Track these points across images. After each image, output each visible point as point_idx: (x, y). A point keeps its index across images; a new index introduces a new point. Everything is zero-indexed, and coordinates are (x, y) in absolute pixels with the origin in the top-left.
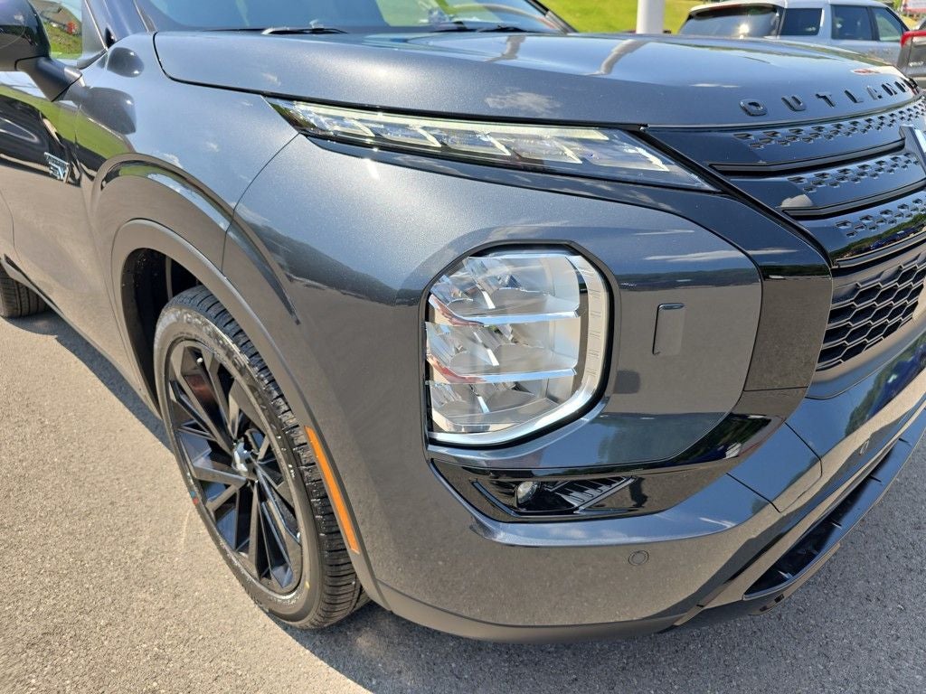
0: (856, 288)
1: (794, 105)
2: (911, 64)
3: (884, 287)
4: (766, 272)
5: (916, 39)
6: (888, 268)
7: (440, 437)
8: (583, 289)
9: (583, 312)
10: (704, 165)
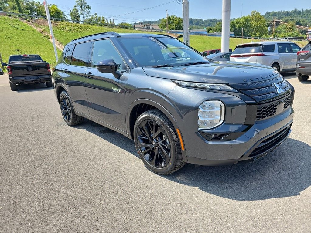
0: (262, 107)
1: (252, 80)
2: (301, 60)
3: (268, 107)
4: (247, 104)
5: (301, 53)
6: (268, 104)
7: (199, 128)
8: (221, 106)
9: (221, 109)
10: (238, 89)
